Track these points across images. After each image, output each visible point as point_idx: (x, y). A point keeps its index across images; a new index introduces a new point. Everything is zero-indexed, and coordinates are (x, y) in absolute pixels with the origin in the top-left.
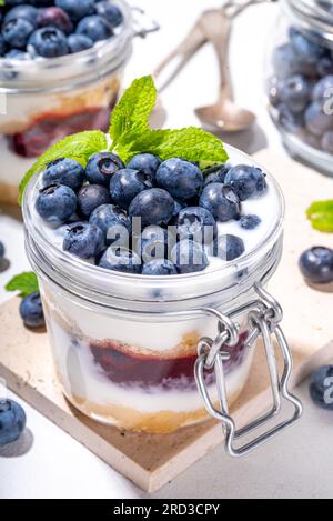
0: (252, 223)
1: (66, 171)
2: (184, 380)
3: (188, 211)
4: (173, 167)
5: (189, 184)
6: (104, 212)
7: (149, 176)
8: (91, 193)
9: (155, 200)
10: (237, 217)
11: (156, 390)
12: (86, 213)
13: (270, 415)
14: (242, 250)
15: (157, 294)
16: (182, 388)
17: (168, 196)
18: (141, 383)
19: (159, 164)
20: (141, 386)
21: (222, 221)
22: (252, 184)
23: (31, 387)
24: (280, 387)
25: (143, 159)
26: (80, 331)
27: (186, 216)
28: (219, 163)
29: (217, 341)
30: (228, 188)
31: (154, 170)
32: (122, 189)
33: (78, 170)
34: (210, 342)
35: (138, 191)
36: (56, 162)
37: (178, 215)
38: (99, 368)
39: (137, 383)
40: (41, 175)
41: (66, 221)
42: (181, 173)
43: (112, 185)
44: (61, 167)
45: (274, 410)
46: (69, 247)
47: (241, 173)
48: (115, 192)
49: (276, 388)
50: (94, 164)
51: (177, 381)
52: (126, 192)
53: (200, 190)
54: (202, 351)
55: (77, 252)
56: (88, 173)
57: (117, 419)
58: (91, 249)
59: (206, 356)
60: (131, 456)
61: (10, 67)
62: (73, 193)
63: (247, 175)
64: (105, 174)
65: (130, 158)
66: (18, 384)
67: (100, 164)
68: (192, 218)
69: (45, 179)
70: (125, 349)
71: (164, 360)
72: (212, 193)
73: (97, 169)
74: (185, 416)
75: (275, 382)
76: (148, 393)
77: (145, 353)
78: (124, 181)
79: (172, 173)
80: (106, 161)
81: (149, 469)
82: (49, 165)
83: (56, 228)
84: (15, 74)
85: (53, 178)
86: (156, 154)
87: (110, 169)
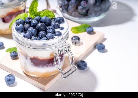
0: (62, 29)
1: (21, 21)
2: (51, 64)
3: (49, 27)
4: (44, 18)
5: (48, 21)
6: (30, 29)
7: (39, 21)
8: (27, 26)
9: (42, 25)
10: (59, 28)
11: (45, 67)
12: (26, 30)
13: (70, 70)
14: (61, 34)
15: (44, 45)
16: (51, 66)
17: (44, 24)
18: (42, 65)
19: (41, 18)
20: (42, 66)
21: (56, 29)
22: (61, 21)
23: (15, 72)
24: (72, 64)
25: (37, 17)
26: (28, 55)
27: (48, 28)
28: (53, 17)
29: (58, 53)
30: (56, 22)
31: (40, 20)
32: (34, 24)
33: (23, 21)
34: (57, 54)
35: (37, 24)
36: (18, 20)
37: (46, 28)
38: (32, 63)
39: (41, 66)
40: (15, 23)
41: (22, 32)
42: (46, 19)
43: (31, 23)
44: (19, 21)
45: (71, 69)
46: (24, 36)
47: (59, 19)
48: (32, 25)
49: (71, 64)
50: (27, 19)
51: (49, 65)
52: (35, 24)
53: (51, 23)
54: (55, 57)
55: (26, 37)
56: (25, 21)
57: (37, 75)
58: (29, 37)
59: (56, 57)
60: (40, 83)
61: (2, 2)
62: (23, 26)
63: (60, 19)
64: (29, 21)
65: (34, 18)
66: (12, 71)
67: (28, 19)
68: (50, 28)
69: (16, 23)
70: (38, 58)
71: (47, 60)
72: (53, 23)
73: (27, 20)
74: (51, 73)
75: (71, 62)
76: (43, 68)
77: (42, 58)
78: (34, 22)
79: (44, 19)
80: (29, 18)
81: (45, 85)
82: (17, 20)
83: (20, 33)
84: (3, 4)
85: (18, 23)
86: (40, 16)
87: (30, 20)
